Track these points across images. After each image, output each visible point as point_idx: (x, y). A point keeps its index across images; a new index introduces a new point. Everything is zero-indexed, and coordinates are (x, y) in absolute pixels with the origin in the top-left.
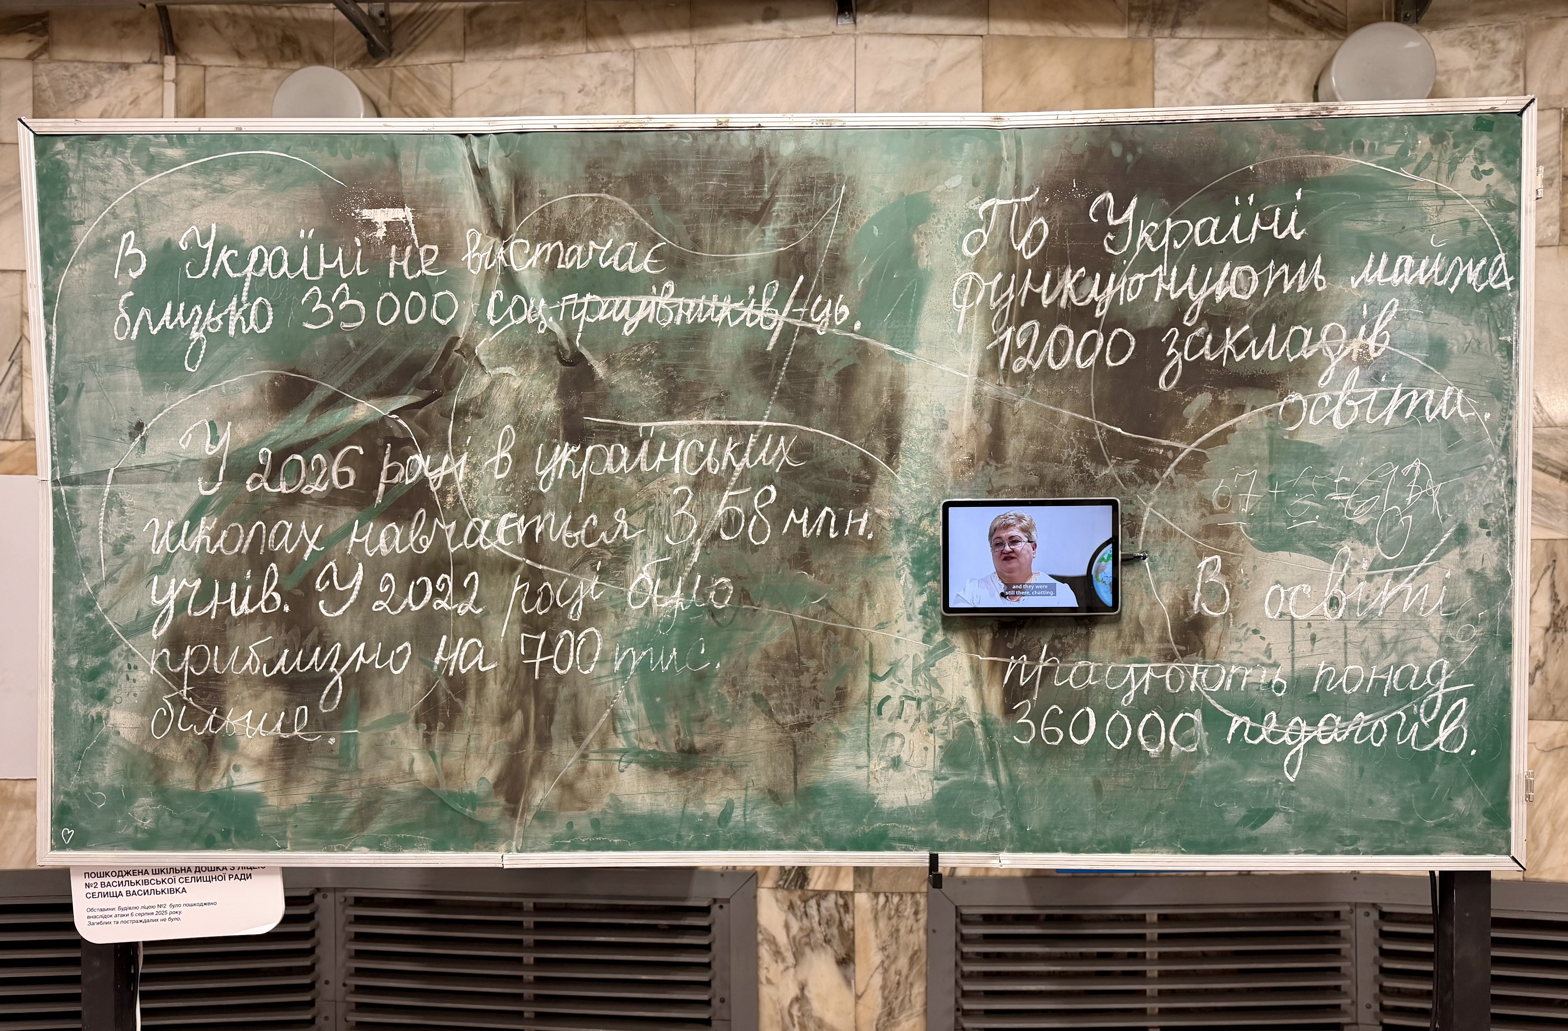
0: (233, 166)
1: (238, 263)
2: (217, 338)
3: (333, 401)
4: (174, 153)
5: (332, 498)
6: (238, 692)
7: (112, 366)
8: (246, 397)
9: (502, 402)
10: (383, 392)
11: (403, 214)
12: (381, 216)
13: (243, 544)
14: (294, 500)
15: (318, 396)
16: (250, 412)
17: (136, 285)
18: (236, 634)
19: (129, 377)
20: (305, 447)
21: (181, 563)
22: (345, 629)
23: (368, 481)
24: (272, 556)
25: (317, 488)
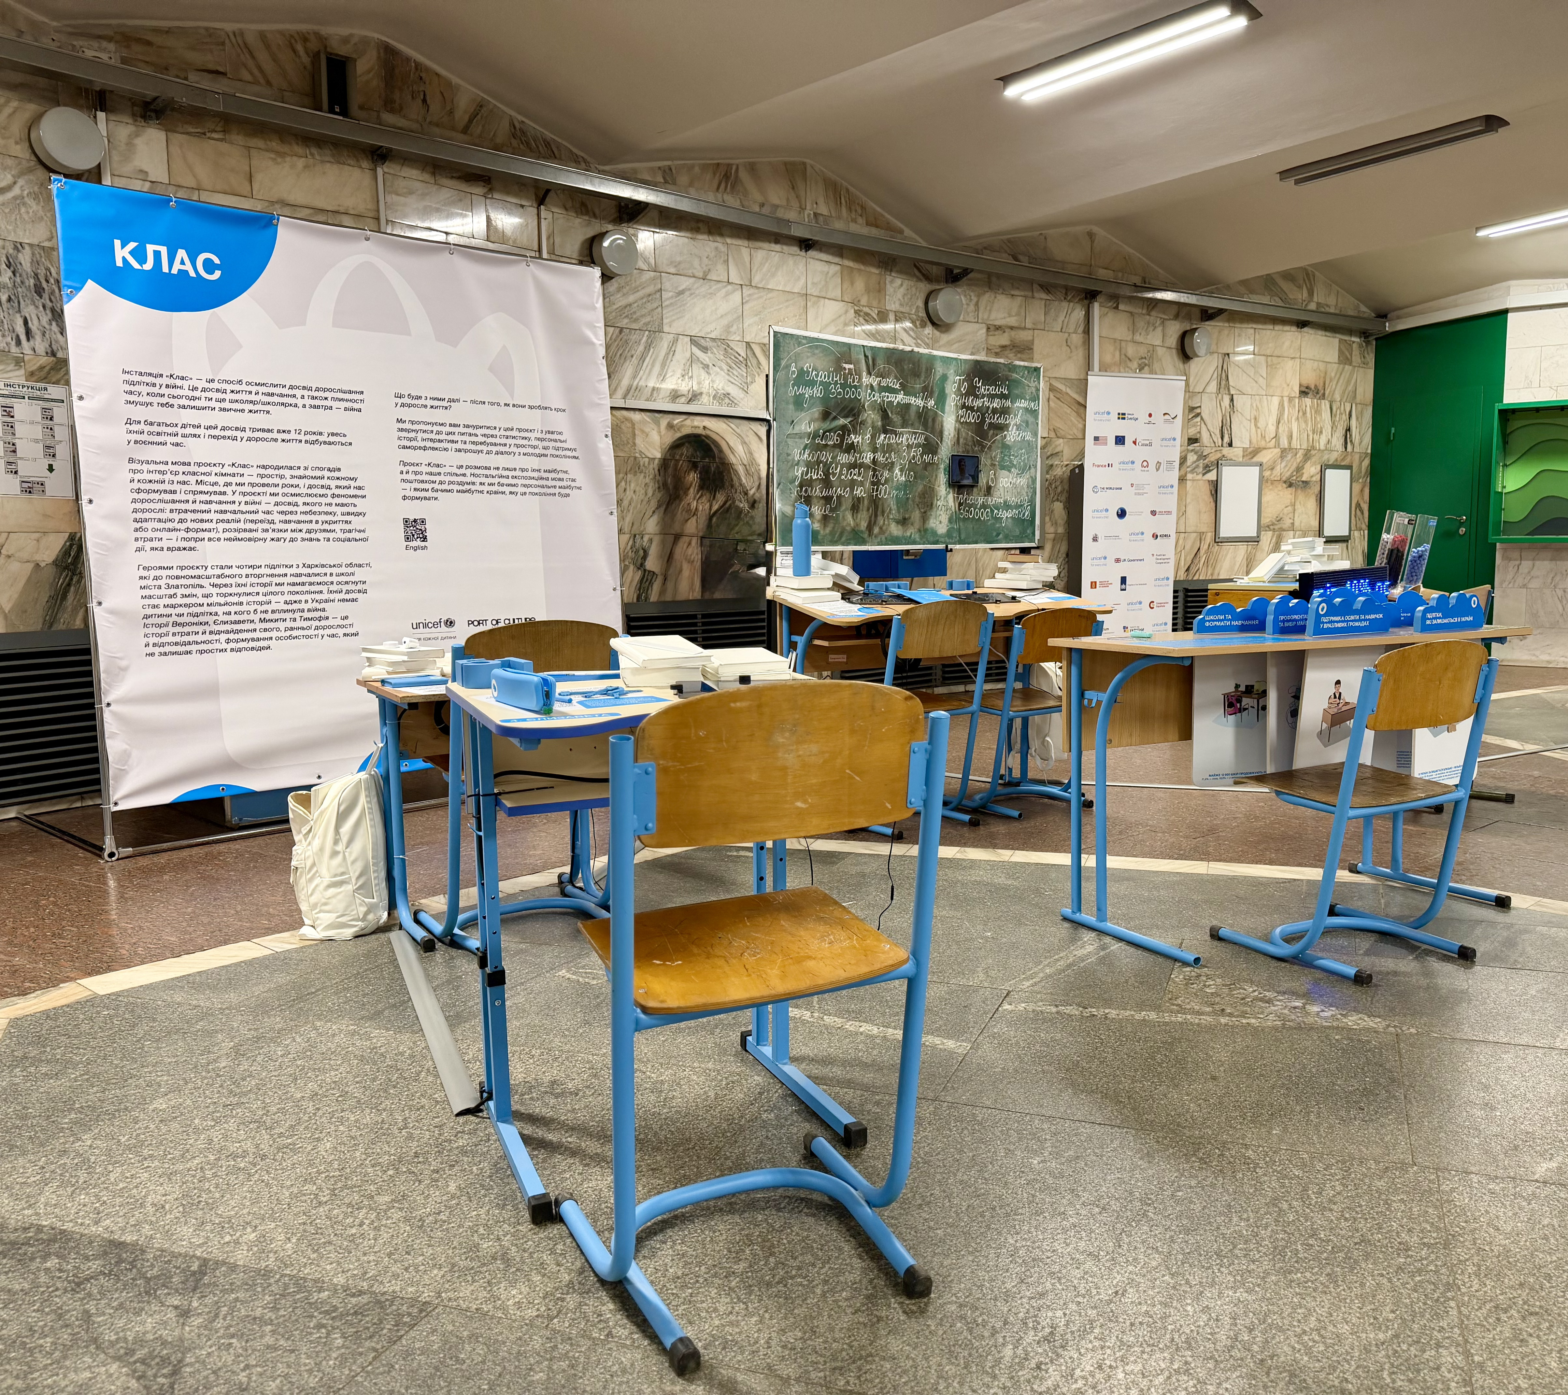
0: (817, 347)
1: (817, 376)
2: (811, 397)
3: (835, 418)
4: (804, 341)
5: (834, 446)
6: (815, 501)
7: (788, 403)
8: (816, 415)
9: (870, 421)
10: (846, 417)
11: (852, 366)
12: (847, 366)
13: (815, 459)
14: (826, 445)
15: (831, 417)
16: (817, 420)
17: (795, 379)
18: (814, 484)
19: (791, 407)
20: (829, 431)
21: (801, 463)
22: (836, 484)
23: (842, 441)
24: (821, 462)
25: (831, 443)
